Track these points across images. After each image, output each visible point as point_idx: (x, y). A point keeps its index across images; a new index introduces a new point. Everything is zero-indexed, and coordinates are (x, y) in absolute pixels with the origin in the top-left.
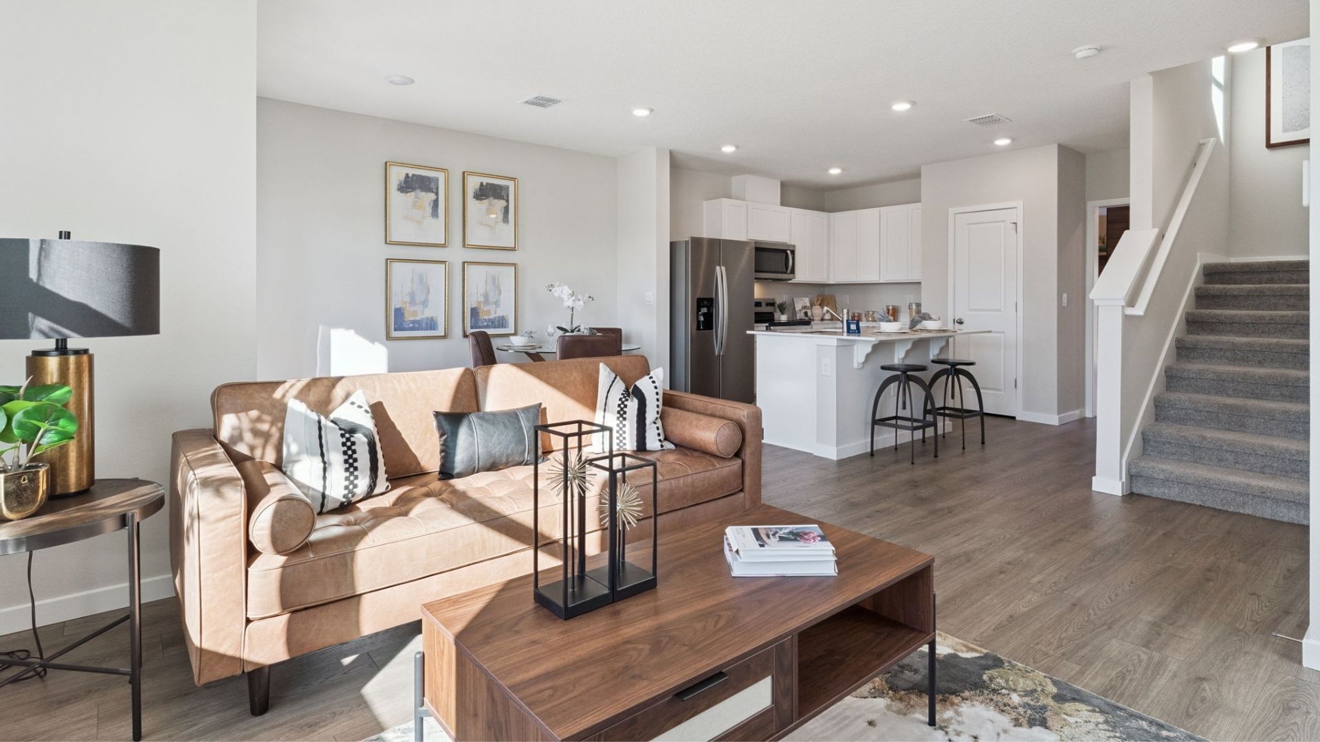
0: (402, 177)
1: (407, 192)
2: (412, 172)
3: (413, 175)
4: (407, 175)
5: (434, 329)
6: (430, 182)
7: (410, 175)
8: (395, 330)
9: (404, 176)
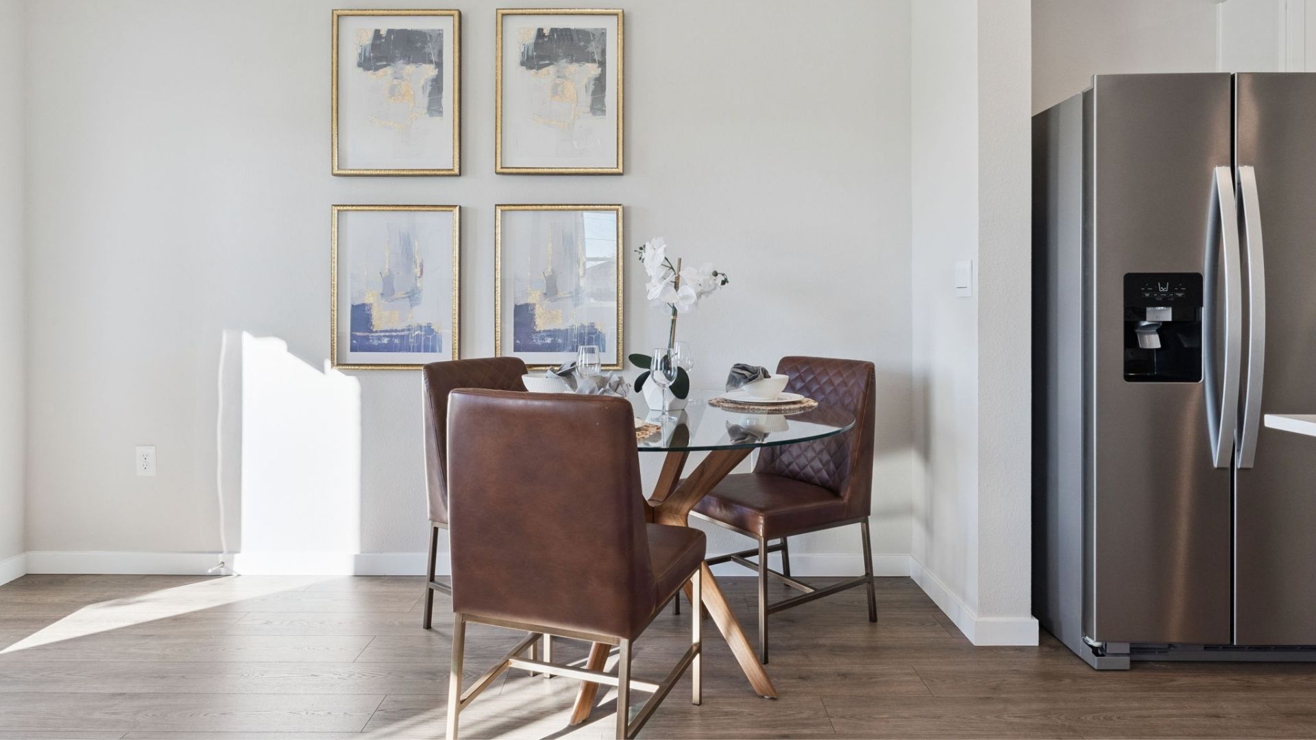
0: (367, 39)
1: (377, 69)
2: (385, 25)
3: (390, 32)
4: (377, 32)
5: (434, 350)
6: (425, 42)
7: (383, 32)
8: (353, 349)
9: (371, 35)
